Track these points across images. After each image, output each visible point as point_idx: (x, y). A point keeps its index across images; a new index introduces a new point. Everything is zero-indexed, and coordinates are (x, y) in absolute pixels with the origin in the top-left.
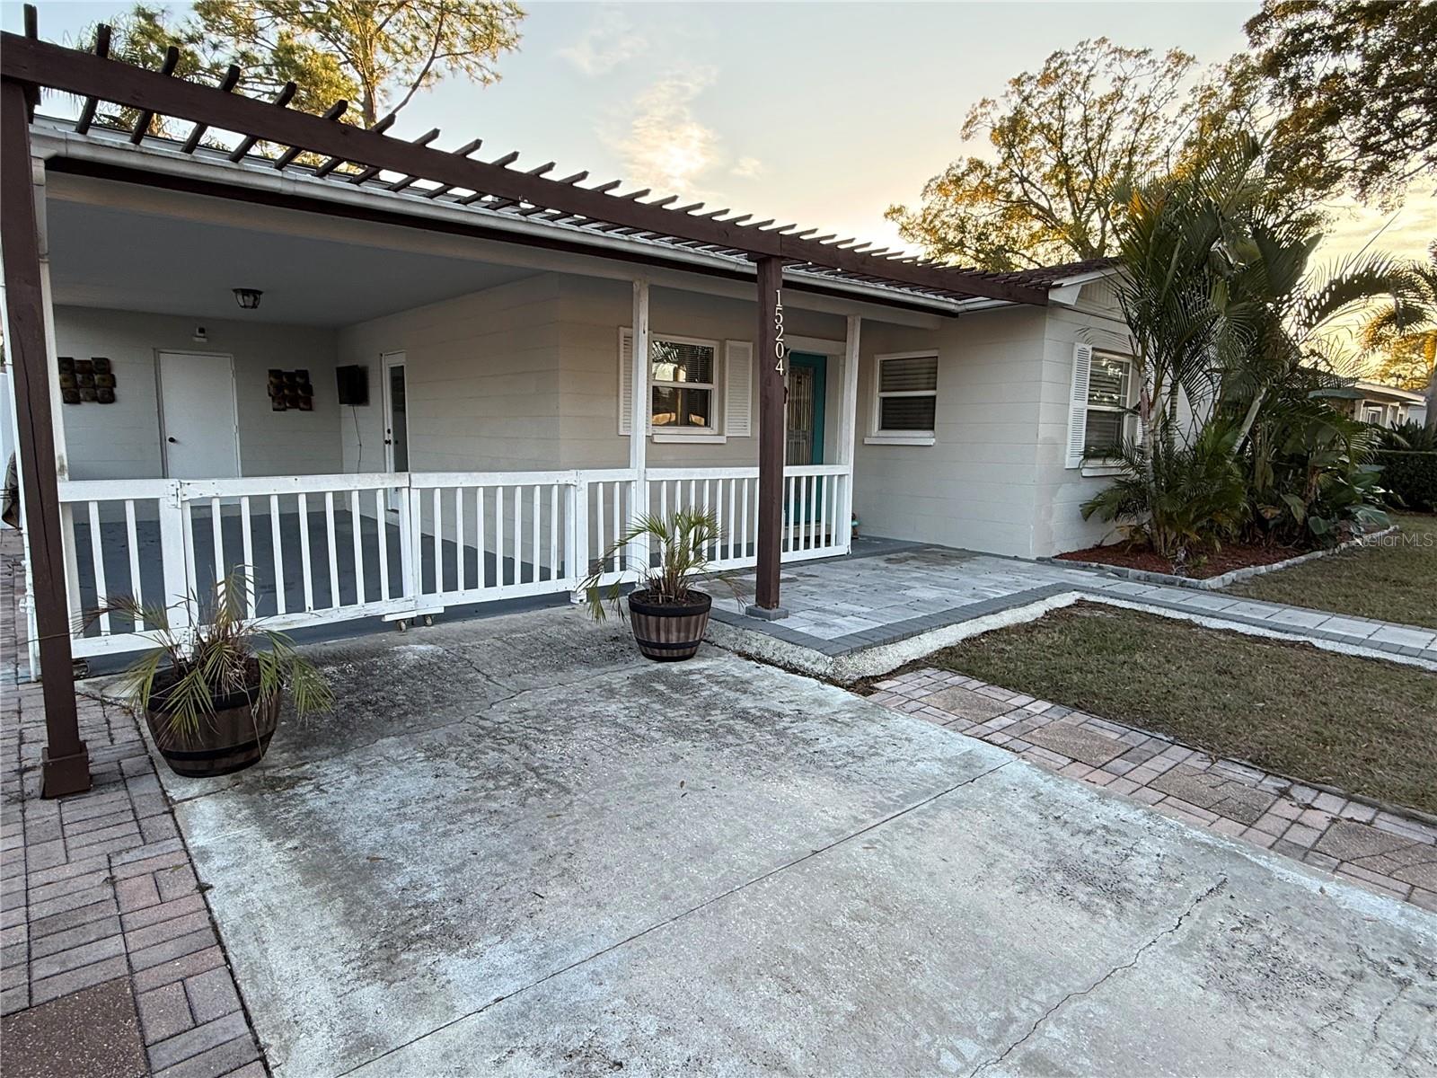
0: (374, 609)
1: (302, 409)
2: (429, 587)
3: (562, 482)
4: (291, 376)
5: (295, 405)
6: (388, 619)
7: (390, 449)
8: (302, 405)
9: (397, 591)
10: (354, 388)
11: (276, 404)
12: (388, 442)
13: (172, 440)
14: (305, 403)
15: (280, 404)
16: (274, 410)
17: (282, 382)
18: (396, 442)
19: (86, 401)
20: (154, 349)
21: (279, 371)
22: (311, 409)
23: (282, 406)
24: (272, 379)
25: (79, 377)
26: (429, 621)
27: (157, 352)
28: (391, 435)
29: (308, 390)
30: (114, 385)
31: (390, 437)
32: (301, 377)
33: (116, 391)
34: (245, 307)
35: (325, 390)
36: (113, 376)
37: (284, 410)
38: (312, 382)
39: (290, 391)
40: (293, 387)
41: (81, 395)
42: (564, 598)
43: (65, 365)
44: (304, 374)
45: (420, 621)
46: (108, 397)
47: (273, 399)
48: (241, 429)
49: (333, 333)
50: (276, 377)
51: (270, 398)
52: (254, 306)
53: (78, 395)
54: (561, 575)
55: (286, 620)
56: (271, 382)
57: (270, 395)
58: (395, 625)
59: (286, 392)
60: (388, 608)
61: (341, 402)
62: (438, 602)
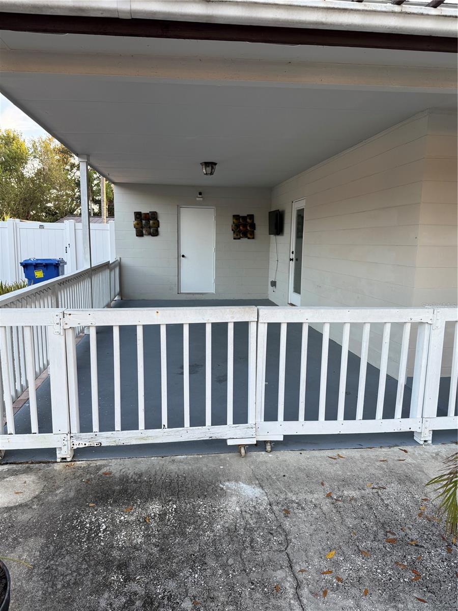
0: (218, 432)
1: (249, 238)
2: (270, 415)
3: (416, 319)
4: (244, 218)
5: (245, 236)
6: (230, 443)
7: (292, 264)
8: (249, 236)
9: (241, 417)
10: (277, 225)
11: (235, 235)
12: (291, 260)
13: (183, 256)
14: (251, 235)
15: (237, 235)
16: (234, 239)
17: (240, 222)
18: (297, 260)
19: (146, 235)
20: (178, 205)
21: (238, 216)
22: (253, 238)
23: (239, 237)
24: (234, 221)
25: (144, 222)
26: (268, 448)
27: (179, 207)
28: (294, 255)
29: (253, 226)
30: (159, 227)
31: (293, 256)
32: (250, 219)
33: (160, 229)
34: (207, 174)
35: (262, 227)
36: (158, 221)
37: (239, 239)
38: (256, 222)
39: (243, 227)
40: (245, 226)
41: (144, 232)
42: (408, 437)
43: (138, 216)
44: (251, 217)
45: (261, 445)
46: (155, 233)
47: (234, 232)
48: (217, 250)
49: (268, 190)
50: (237, 219)
51: (232, 232)
52: (211, 174)
53: (142, 232)
54: (406, 414)
55: (143, 435)
56: (233, 222)
57: (232, 230)
58: (237, 448)
59: (241, 228)
60: (231, 433)
61: (270, 234)
62: (278, 430)
